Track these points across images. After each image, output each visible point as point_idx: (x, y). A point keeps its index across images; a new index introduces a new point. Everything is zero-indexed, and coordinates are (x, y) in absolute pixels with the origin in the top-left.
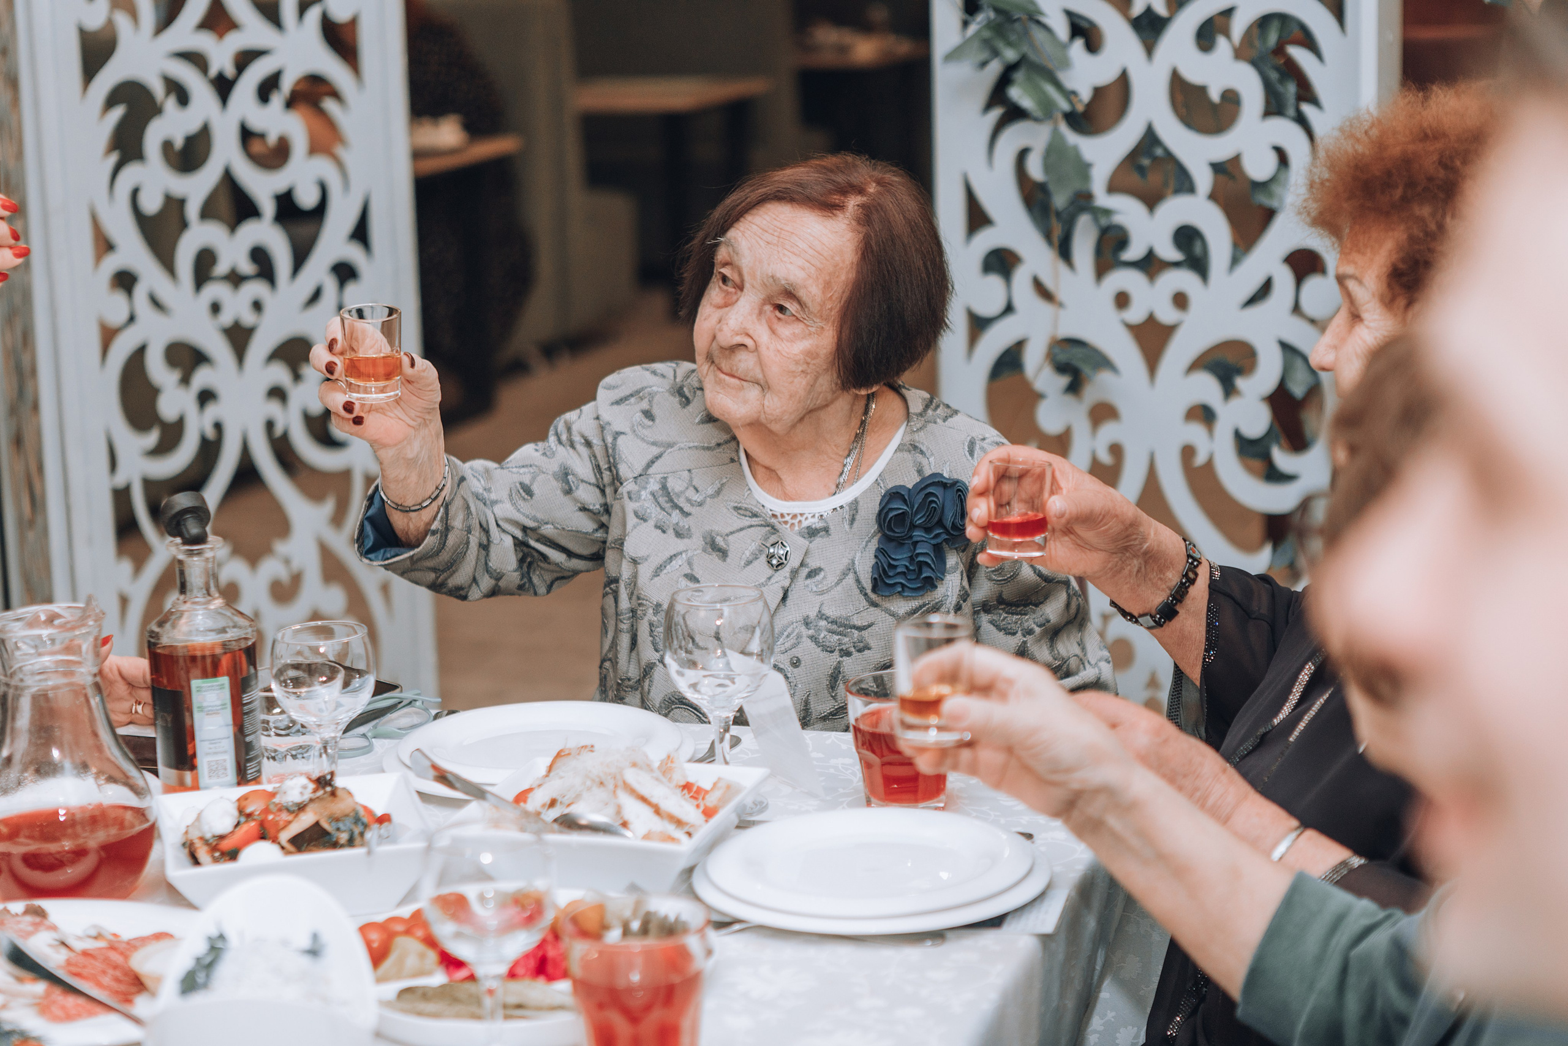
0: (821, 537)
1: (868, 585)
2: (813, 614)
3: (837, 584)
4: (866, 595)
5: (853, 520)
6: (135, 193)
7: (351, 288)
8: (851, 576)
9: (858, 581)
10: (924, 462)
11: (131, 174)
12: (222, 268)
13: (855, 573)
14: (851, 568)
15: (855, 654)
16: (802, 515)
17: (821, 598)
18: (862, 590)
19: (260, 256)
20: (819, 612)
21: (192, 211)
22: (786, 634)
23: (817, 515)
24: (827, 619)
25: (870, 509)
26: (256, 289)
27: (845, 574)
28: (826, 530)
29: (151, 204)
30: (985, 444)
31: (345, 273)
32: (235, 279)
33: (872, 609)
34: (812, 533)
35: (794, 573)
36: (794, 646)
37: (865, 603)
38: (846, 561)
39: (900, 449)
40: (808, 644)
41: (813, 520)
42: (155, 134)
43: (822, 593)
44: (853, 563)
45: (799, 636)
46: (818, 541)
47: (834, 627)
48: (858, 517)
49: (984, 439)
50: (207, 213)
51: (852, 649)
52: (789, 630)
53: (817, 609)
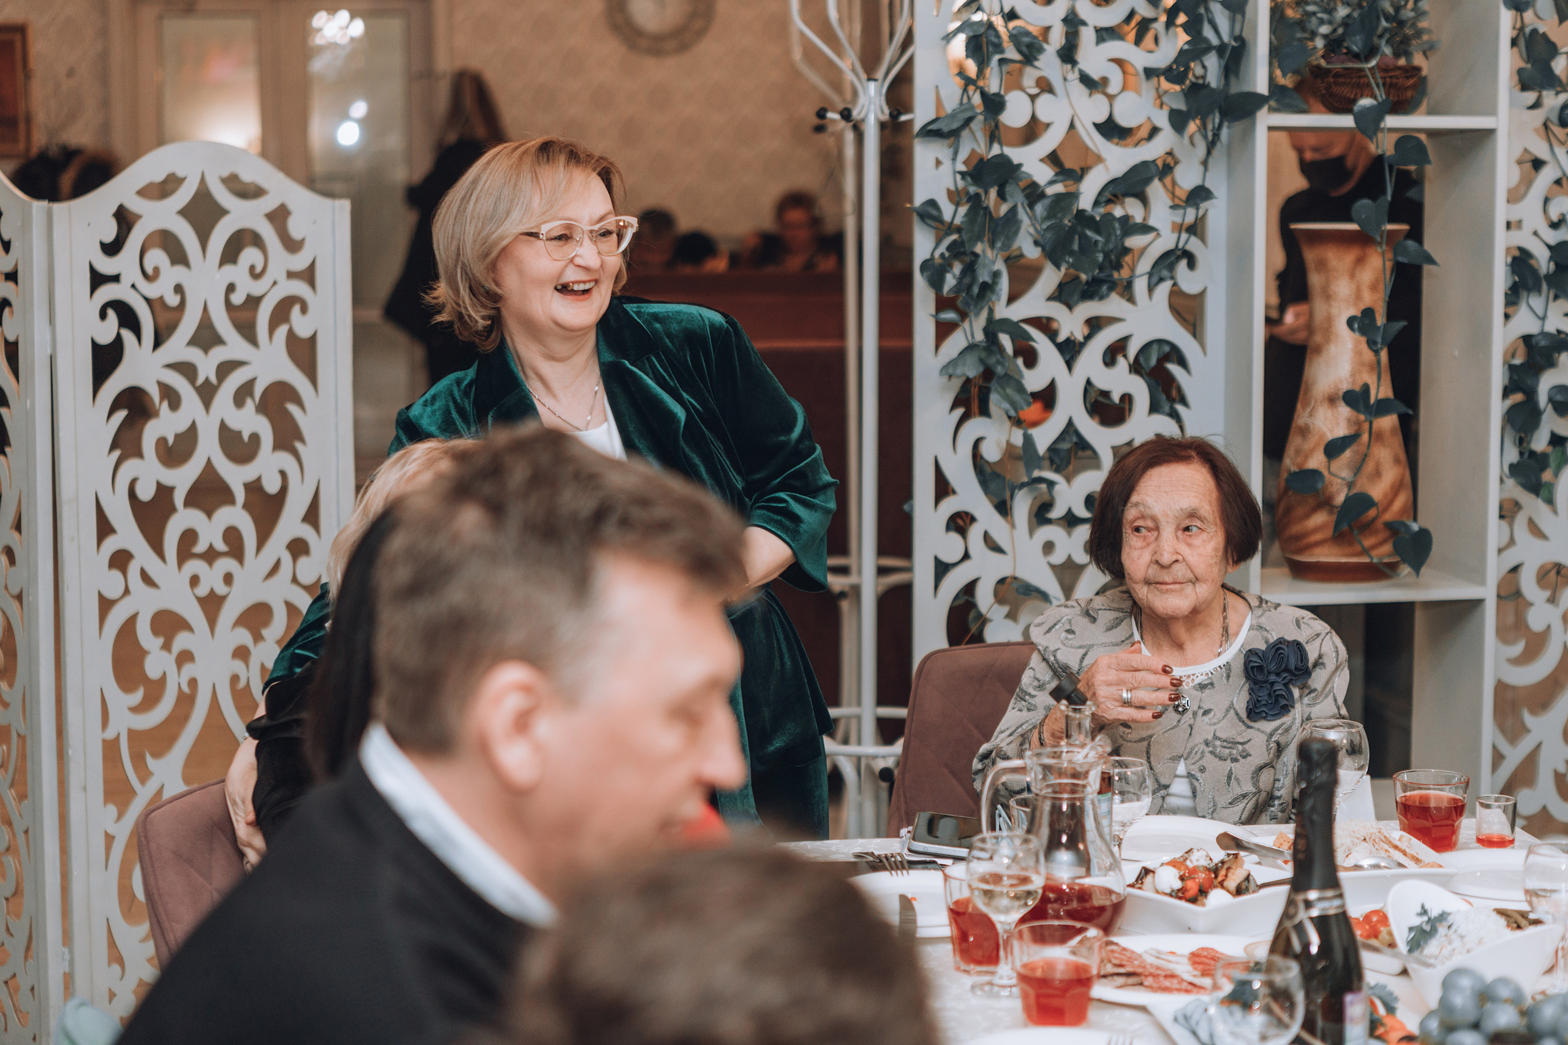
0: (1210, 689)
1: (1244, 715)
2: (1210, 737)
3: (1224, 718)
4: (1243, 722)
5: (1228, 677)
6: (133, 482)
7: (303, 561)
8: (1232, 712)
9: (1237, 714)
10: (1269, 636)
11: (132, 467)
12: (200, 547)
13: (1235, 709)
14: (1231, 706)
15: (1242, 760)
16: (1193, 675)
17: (1215, 727)
18: (1240, 719)
19: (232, 536)
20: (1214, 735)
21: (179, 498)
22: (1194, 752)
23: (1204, 674)
24: (1220, 739)
25: (1238, 667)
26: (226, 564)
27: (1227, 711)
28: (1212, 684)
29: (146, 493)
30: (1305, 620)
31: (298, 548)
32: (210, 556)
33: (1249, 730)
34: (1202, 687)
35: (1195, 714)
36: (1201, 758)
37: (1243, 727)
38: (1227, 704)
39: (1251, 628)
40: (1208, 756)
41: (1202, 677)
42: (152, 432)
43: (1215, 724)
44: (1233, 704)
45: (1203, 753)
46: (1207, 691)
47: (1225, 744)
48: (1232, 674)
49: (1303, 618)
50: (189, 502)
51: (1239, 757)
52: (1196, 749)
53: (1212, 734)
